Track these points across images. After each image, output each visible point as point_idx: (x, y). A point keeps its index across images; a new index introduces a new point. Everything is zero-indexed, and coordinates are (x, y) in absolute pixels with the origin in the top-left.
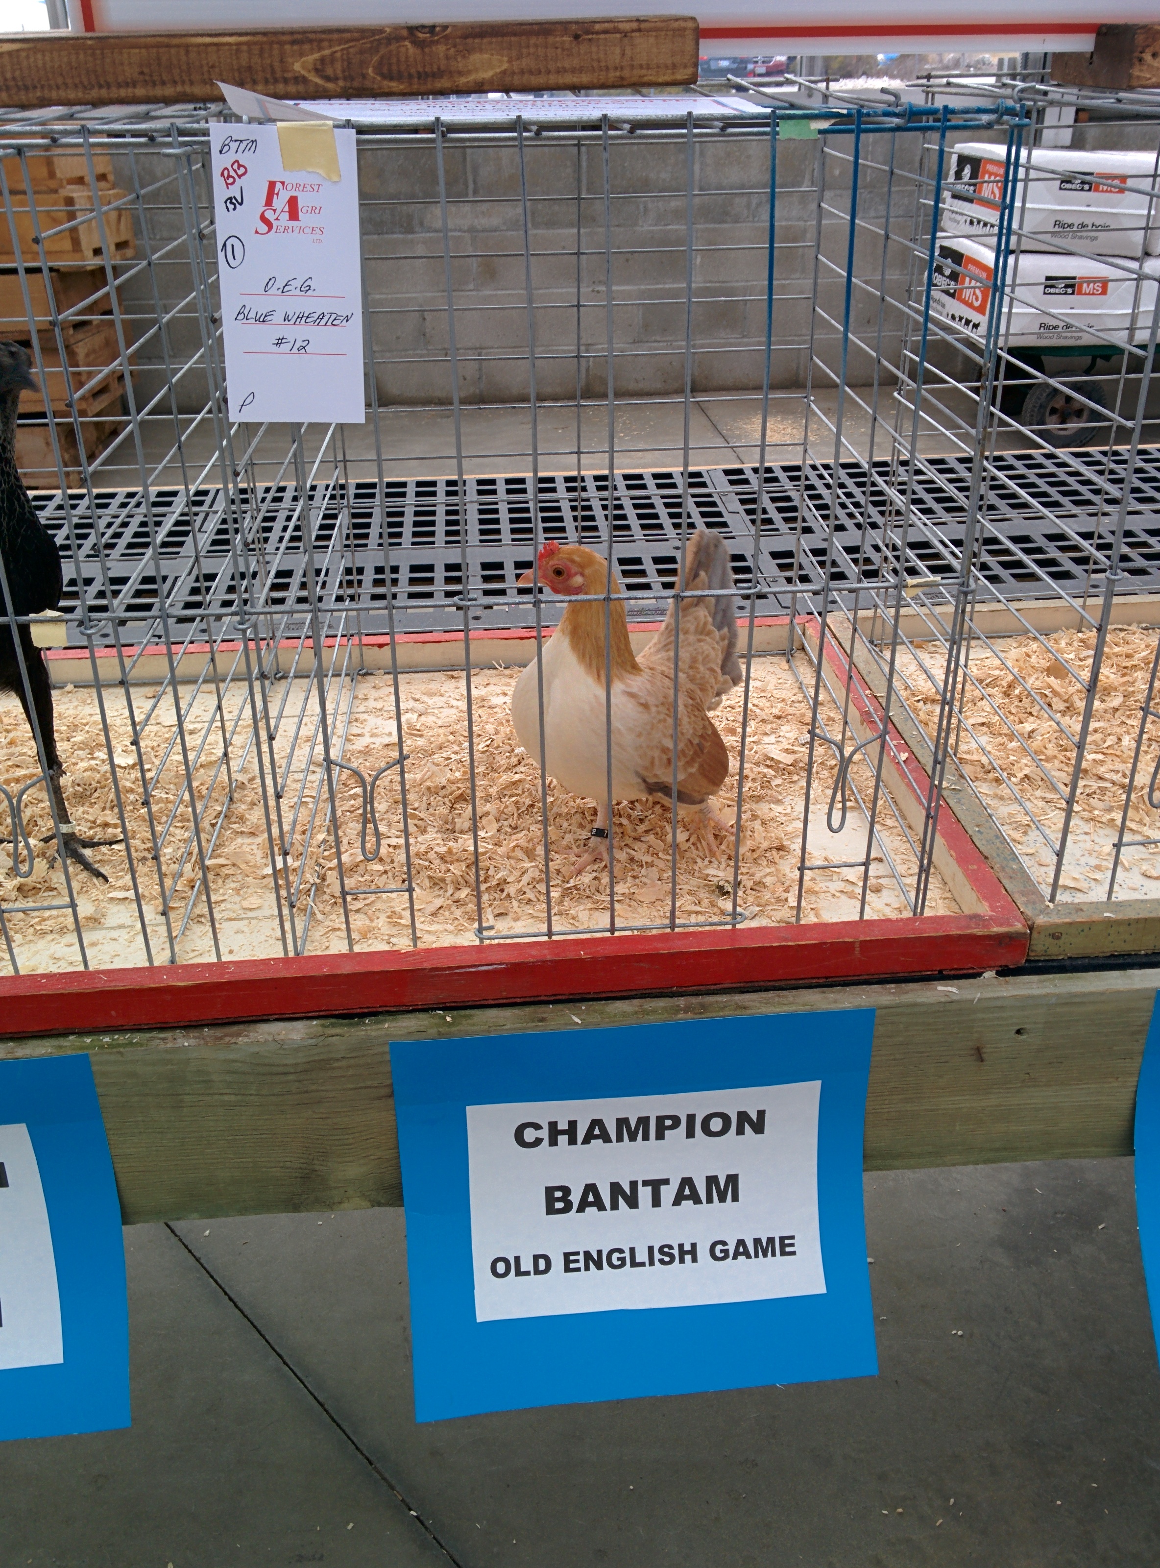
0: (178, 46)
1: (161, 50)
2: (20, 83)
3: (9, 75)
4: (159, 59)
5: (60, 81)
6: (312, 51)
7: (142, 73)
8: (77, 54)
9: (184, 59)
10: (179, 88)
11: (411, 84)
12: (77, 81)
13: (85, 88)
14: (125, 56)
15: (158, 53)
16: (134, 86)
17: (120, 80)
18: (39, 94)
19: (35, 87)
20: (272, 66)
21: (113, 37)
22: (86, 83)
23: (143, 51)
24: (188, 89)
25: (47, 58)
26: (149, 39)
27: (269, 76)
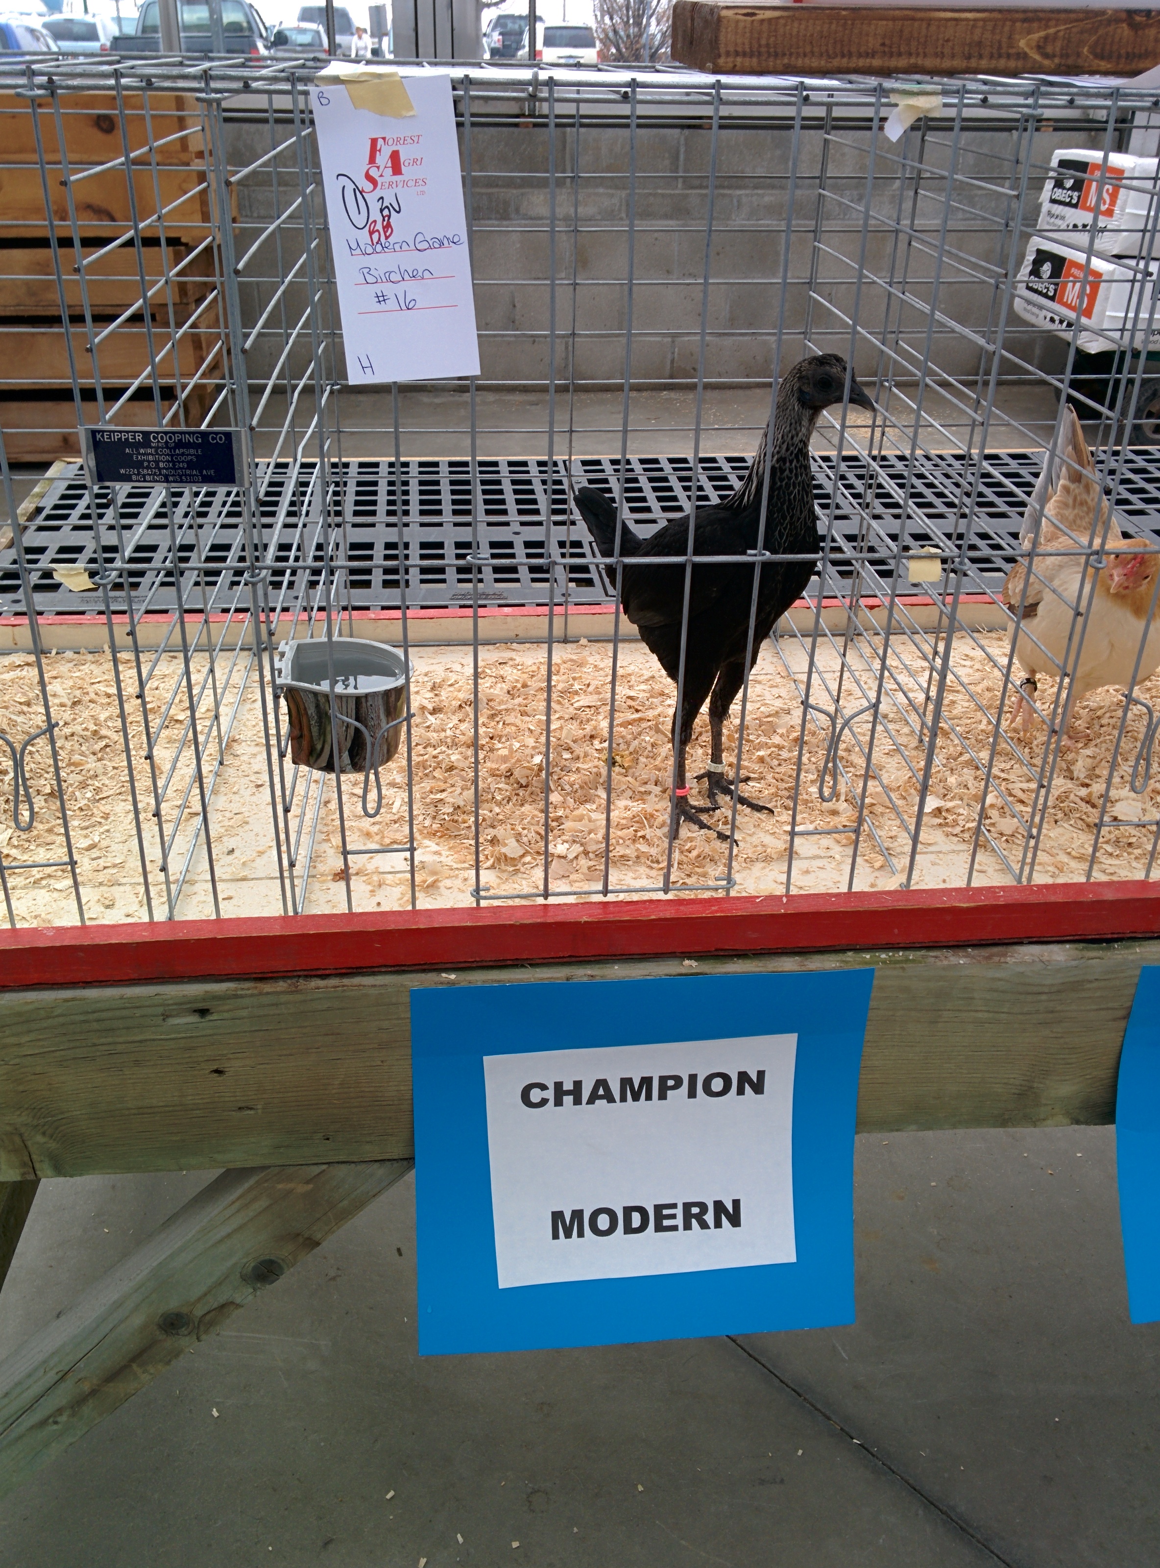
0: (922, 20)
1: (906, 23)
2: (772, 50)
3: (763, 42)
4: (901, 31)
5: (808, 49)
6: (1039, 29)
7: (883, 44)
8: (831, 23)
9: (924, 31)
10: (912, 61)
11: (1118, 64)
12: (823, 49)
13: (829, 56)
14: (873, 27)
15: (903, 25)
16: (873, 57)
17: (862, 50)
18: (786, 61)
19: (784, 55)
20: (1000, 42)
21: (865, 9)
22: (831, 52)
23: (890, 23)
24: (920, 62)
25: (803, 27)
26: (897, 12)
27: (995, 51)
